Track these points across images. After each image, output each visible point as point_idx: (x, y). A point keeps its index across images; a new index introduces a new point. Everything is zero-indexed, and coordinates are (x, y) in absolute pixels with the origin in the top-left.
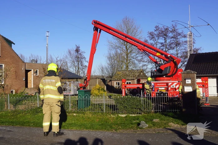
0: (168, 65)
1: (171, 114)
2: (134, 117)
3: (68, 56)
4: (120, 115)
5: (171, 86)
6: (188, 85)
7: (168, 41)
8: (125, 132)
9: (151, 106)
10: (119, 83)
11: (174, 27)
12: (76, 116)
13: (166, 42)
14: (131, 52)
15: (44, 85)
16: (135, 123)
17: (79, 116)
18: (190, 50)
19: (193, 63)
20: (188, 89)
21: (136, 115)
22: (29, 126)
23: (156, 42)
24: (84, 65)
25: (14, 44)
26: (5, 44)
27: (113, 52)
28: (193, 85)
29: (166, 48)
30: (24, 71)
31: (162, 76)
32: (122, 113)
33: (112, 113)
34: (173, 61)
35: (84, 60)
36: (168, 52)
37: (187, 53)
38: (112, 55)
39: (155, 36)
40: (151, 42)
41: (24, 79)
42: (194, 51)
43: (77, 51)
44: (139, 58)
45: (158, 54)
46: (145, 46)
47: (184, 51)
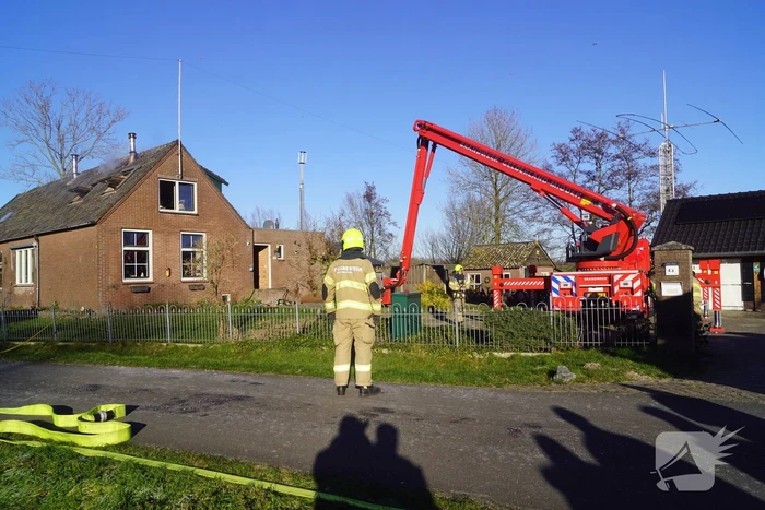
0: (612, 229)
1: (625, 351)
2: (533, 358)
3: (347, 211)
4: (496, 354)
5: (621, 283)
6: (671, 279)
7: (606, 166)
8: (522, 389)
9: (574, 333)
10: (478, 277)
11: (622, 131)
12: (390, 355)
13: (599, 168)
14: (506, 196)
15: (337, 278)
16: (541, 371)
17: (396, 356)
18: (667, 191)
19: (675, 223)
20: (671, 290)
21: (536, 354)
22: (293, 373)
23: (573, 169)
24: (387, 232)
25: (227, 184)
26: (208, 184)
27: (461, 199)
28: (683, 278)
29: (601, 184)
30: (251, 250)
31: (596, 258)
32: (502, 350)
33: (477, 350)
34: (625, 219)
35: (385, 219)
36: (605, 195)
37: (659, 198)
38: (457, 207)
39: (571, 155)
40: (559, 170)
41: (251, 269)
42: (678, 193)
43: (369, 197)
44: (530, 212)
45: (585, 202)
46: (550, 181)
47: (649, 191)
